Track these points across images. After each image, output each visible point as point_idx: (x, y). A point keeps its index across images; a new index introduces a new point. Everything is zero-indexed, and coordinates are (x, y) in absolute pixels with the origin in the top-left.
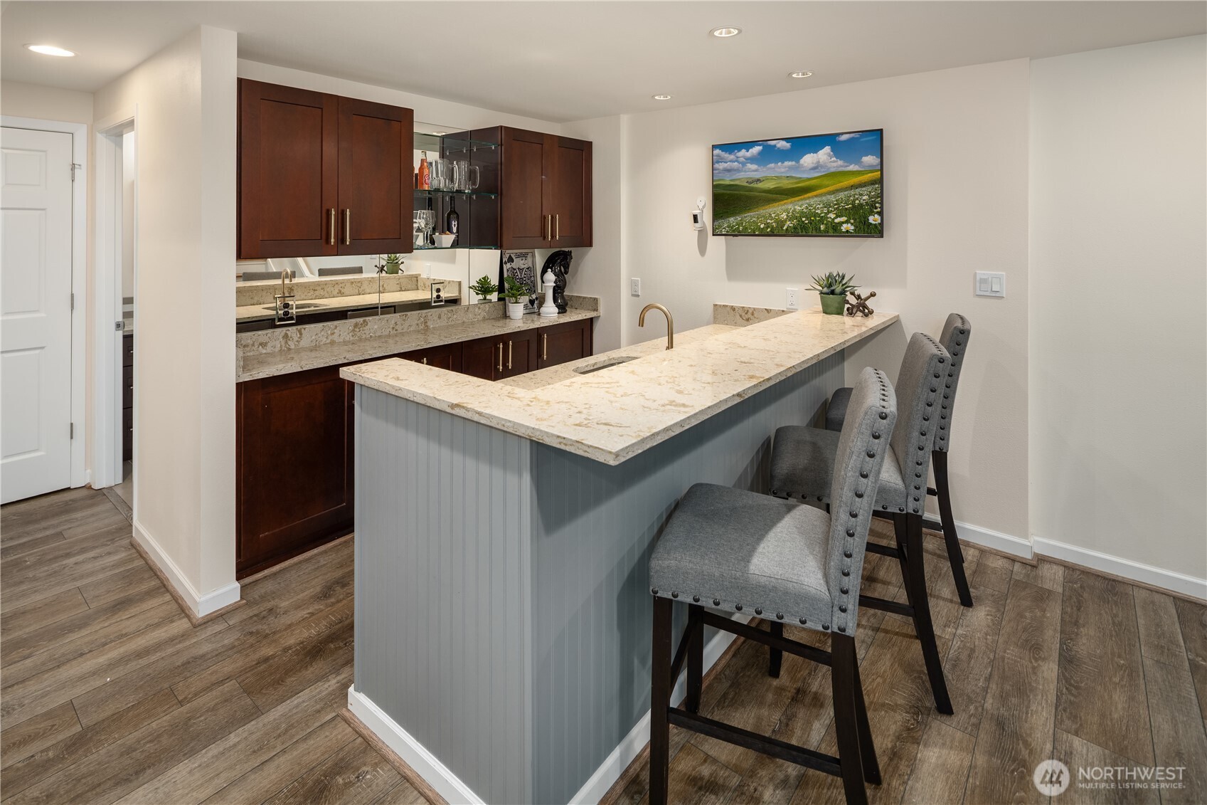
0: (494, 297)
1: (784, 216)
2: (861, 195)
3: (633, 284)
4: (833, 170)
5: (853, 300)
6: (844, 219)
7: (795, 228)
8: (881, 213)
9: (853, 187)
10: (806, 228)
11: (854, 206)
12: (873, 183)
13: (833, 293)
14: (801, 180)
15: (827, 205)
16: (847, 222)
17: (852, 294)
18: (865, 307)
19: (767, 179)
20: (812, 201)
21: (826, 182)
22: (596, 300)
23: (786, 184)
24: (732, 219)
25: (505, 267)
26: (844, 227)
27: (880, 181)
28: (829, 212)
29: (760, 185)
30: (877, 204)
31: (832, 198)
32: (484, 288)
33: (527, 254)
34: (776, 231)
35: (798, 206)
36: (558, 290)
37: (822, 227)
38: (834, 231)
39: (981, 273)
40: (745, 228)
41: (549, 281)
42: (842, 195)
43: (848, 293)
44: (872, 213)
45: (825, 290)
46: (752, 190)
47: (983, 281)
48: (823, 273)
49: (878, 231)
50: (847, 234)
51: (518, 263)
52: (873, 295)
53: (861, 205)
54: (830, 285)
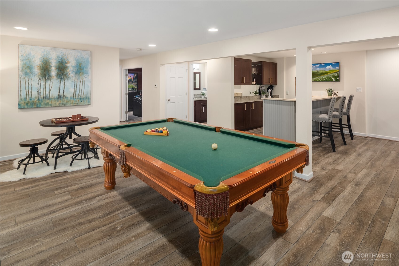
0: (258, 94)
1: (323, 78)
2: (336, 74)
3: (287, 92)
4: (331, 69)
5: (334, 93)
6: (333, 78)
7: (325, 80)
8: (339, 77)
9: (335, 73)
10: (327, 80)
11: (335, 76)
12: (338, 72)
13: (330, 92)
14: (326, 71)
15: (331, 76)
16: (334, 79)
17: (334, 92)
18: (336, 94)
19: (320, 71)
20: (328, 75)
21: (330, 72)
22: (278, 96)
23: (324, 72)
24: (314, 78)
25: (261, 88)
26: (333, 80)
27: (339, 72)
28: (331, 77)
29: (319, 72)
30: (339, 76)
31: (331, 75)
32: (256, 93)
33: (264, 86)
34: (322, 81)
35: (326, 76)
36: (271, 93)
37: (330, 80)
38: (332, 81)
39: (358, 88)
40: (317, 80)
41: (270, 91)
42: (333, 74)
43: (333, 92)
44: (338, 77)
45: (328, 91)
46: (318, 73)
47: (358, 89)
48: (328, 89)
49: (338, 81)
50: (334, 81)
51: (263, 88)
52: (338, 92)
53: (336, 76)
54: (329, 90)
